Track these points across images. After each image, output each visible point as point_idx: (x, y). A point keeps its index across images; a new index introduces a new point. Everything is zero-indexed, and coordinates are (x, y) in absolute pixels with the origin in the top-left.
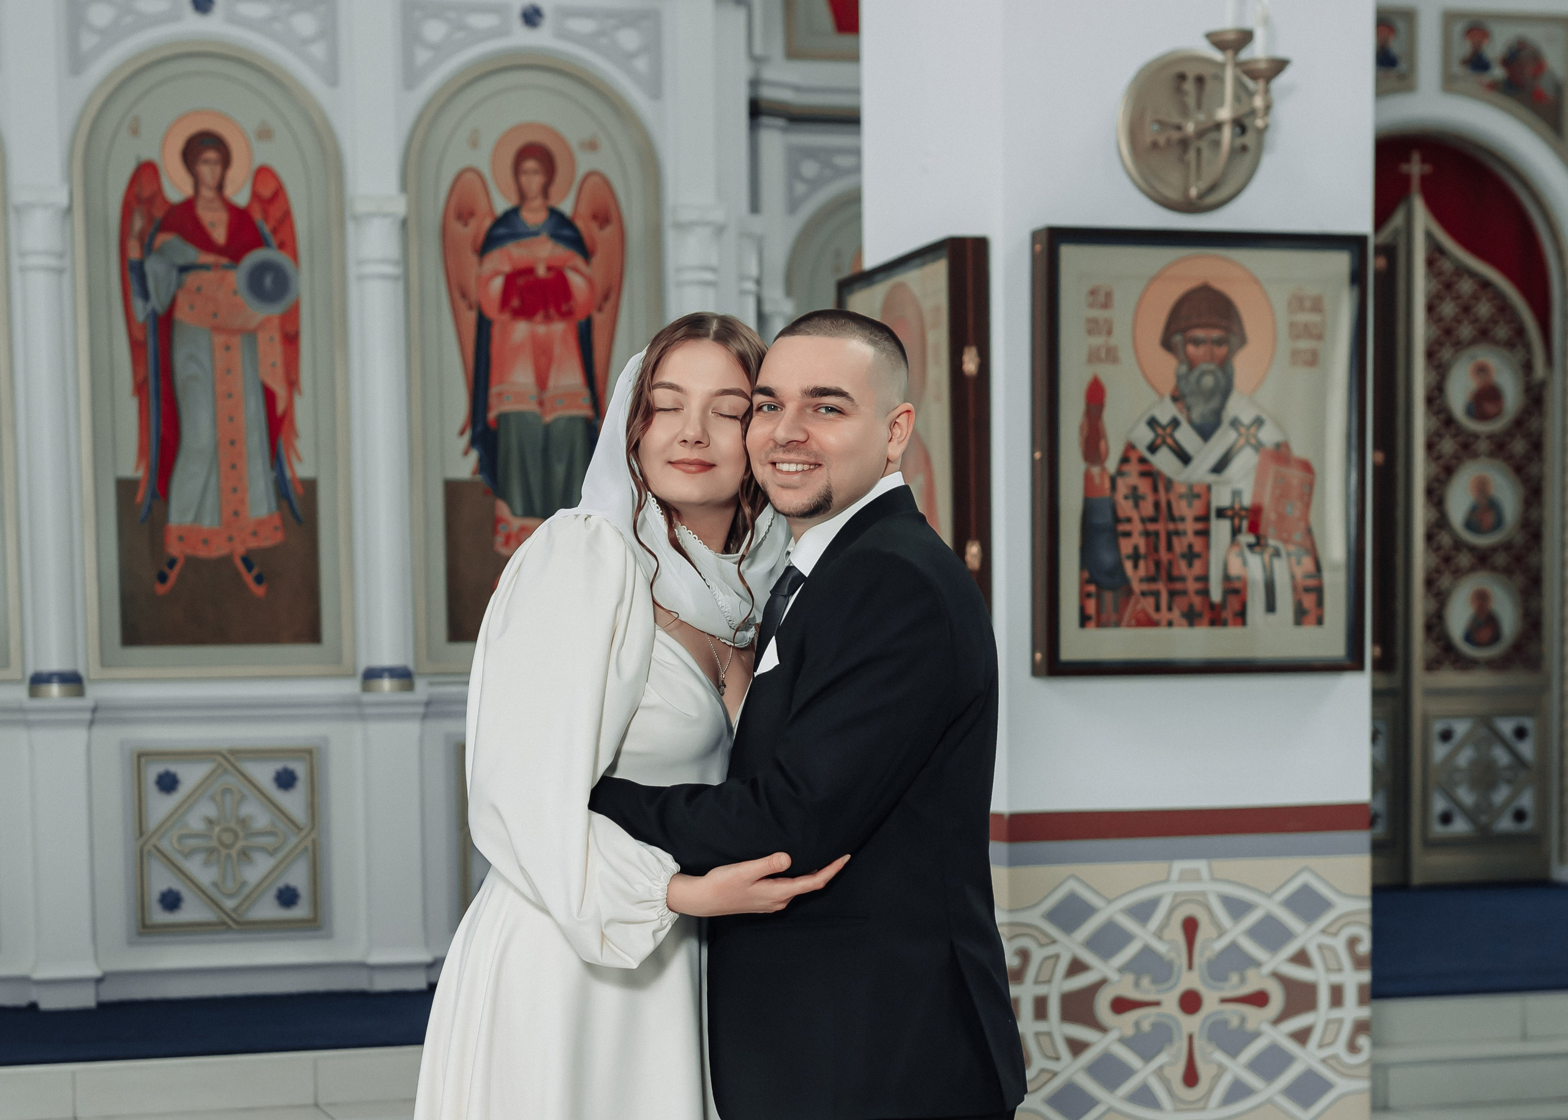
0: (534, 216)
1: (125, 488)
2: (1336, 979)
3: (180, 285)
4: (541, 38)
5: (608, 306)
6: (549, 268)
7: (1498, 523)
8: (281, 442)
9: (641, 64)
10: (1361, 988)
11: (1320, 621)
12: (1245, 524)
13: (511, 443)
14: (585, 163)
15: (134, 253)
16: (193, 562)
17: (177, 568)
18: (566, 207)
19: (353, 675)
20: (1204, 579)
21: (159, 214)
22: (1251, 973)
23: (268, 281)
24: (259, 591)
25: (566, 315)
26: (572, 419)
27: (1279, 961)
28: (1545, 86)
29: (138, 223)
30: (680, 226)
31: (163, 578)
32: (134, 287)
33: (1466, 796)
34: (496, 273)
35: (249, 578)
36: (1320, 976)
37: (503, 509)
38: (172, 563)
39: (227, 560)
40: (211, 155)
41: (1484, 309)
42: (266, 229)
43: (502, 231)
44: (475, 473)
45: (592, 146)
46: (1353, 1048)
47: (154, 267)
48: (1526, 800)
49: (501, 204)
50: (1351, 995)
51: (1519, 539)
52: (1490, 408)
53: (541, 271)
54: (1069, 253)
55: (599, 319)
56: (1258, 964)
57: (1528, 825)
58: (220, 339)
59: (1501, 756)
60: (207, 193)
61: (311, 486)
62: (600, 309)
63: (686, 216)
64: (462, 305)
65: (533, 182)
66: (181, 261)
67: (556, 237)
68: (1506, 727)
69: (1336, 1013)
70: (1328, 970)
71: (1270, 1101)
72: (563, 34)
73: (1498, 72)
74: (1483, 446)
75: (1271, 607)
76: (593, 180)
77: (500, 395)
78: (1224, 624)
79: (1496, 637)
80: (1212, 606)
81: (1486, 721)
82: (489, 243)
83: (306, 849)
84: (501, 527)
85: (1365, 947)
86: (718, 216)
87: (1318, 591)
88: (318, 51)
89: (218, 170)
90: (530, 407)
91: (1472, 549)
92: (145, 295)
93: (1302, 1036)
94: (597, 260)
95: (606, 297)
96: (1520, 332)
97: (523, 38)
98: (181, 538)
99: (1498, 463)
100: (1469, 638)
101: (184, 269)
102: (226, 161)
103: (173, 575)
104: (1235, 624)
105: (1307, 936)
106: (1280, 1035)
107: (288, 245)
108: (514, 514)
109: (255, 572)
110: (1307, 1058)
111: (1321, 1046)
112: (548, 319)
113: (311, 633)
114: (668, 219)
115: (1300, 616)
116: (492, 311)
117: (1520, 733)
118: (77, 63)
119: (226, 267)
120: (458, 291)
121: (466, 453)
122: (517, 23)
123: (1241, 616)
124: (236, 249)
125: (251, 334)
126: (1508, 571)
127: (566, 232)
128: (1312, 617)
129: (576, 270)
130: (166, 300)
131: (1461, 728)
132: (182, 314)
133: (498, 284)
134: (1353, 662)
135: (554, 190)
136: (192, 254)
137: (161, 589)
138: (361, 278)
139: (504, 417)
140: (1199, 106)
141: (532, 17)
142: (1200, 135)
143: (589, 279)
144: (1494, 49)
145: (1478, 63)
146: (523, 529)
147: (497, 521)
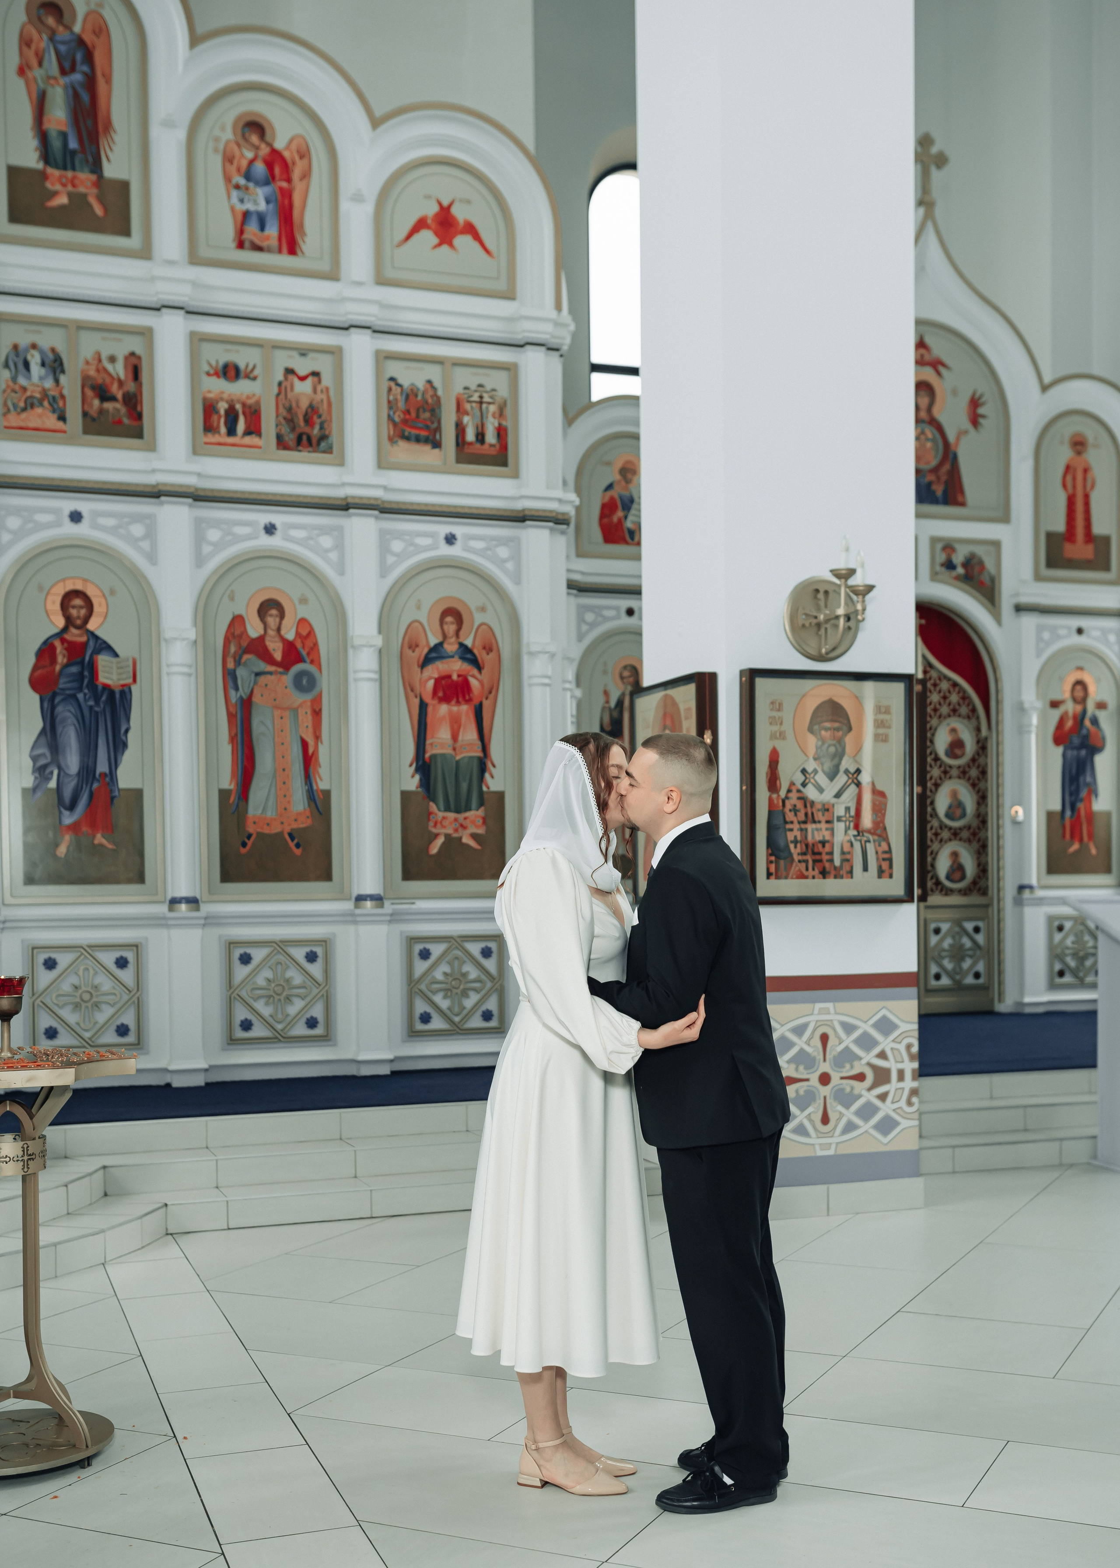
0: (451, 647)
1: (224, 794)
2: (900, 1066)
3: (255, 683)
4: (455, 551)
5: (492, 696)
6: (459, 676)
7: (964, 815)
8: (311, 770)
9: (510, 565)
10: (913, 1071)
11: (891, 876)
12: (852, 825)
13: (437, 772)
14: (479, 618)
15: (231, 665)
16: (259, 834)
17: (252, 839)
18: (469, 642)
19: (350, 899)
20: (831, 853)
21: (244, 644)
22: (856, 1063)
23: (304, 682)
24: (298, 852)
25: (468, 701)
26: (471, 758)
27: (870, 1057)
28: (985, 578)
29: (233, 649)
30: (531, 654)
31: (244, 845)
32: (230, 684)
33: (948, 965)
34: (430, 678)
35: (292, 845)
36: (892, 1065)
37: (433, 807)
38: (249, 836)
39: (280, 835)
40: (274, 612)
41: (954, 698)
42: (304, 653)
43: (433, 655)
44: (417, 788)
45: (483, 609)
46: (909, 1103)
47: (241, 672)
48: (980, 967)
49: (433, 641)
50: (908, 1075)
51: (975, 823)
52: (958, 752)
53: (455, 677)
54: (759, 682)
55: (486, 703)
56: (860, 1059)
57: (981, 981)
58: (277, 713)
59: (967, 943)
60: (271, 633)
61: (327, 794)
62: (487, 698)
63: (534, 648)
64: (411, 694)
65: (451, 629)
66: (257, 670)
67: (463, 658)
68: (969, 926)
69: (901, 1085)
70: (897, 1062)
71: (866, 1132)
72: (467, 549)
73: (960, 570)
74: (954, 772)
75: (865, 869)
76: (483, 627)
77: (432, 744)
78: (842, 877)
79: (963, 877)
80: (835, 868)
81: (958, 923)
82: (427, 661)
83: (323, 995)
84: (432, 817)
85: (915, 1049)
86: (552, 648)
87: (890, 860)
88: (334, 556)
89: (278, 620)
90: (449, 751)
91: (950, 828)
92: (237, 688)
93: (883, 1097)
95: (490, 692)
96: (974, 710)
97: (446, 550)
98: (255, 823)
99: (962, 781)
100: (948, 877)
101: (257, 674)
102: (282, 615)
103: (250, 843)
104: (847, 878)
105: (885, 1043)
106: (871, 1097)
107: (316, 661)
108: (439, 810)
109: (296, 841)
110: (886, 1109)
111: (893, 1103)
112: (458, 702)
113: (326, 876)
114: (524, 649)
115: (881, 873)
116: (428, 699)
117: (977, 930)
118: (199, 561)
119: (281, 673)
120: (409, 687)
121: (413, 776)
122: (442, 542)
123: (850, 873)
124: (286, 664)
125: (295, 710)
126: (969, 841)
127: (469, 656)
128: (887, 874)
129: (473, 676)
130: (248, 692)
131: (945, 927)
132: (256, 699)
133: (431, 684)
134: (908, 898)
135: (462, 633)
136: (263, 666)
137: (243, 851)
138: (356, 680)
139: (434, 756)
140: (826, 606)
141: (450, 539)
142: (827, 621)
143: (481, 682)
144: (958, 558)
145: (949, 565)
146: (444, 818)
147: (430, 813)
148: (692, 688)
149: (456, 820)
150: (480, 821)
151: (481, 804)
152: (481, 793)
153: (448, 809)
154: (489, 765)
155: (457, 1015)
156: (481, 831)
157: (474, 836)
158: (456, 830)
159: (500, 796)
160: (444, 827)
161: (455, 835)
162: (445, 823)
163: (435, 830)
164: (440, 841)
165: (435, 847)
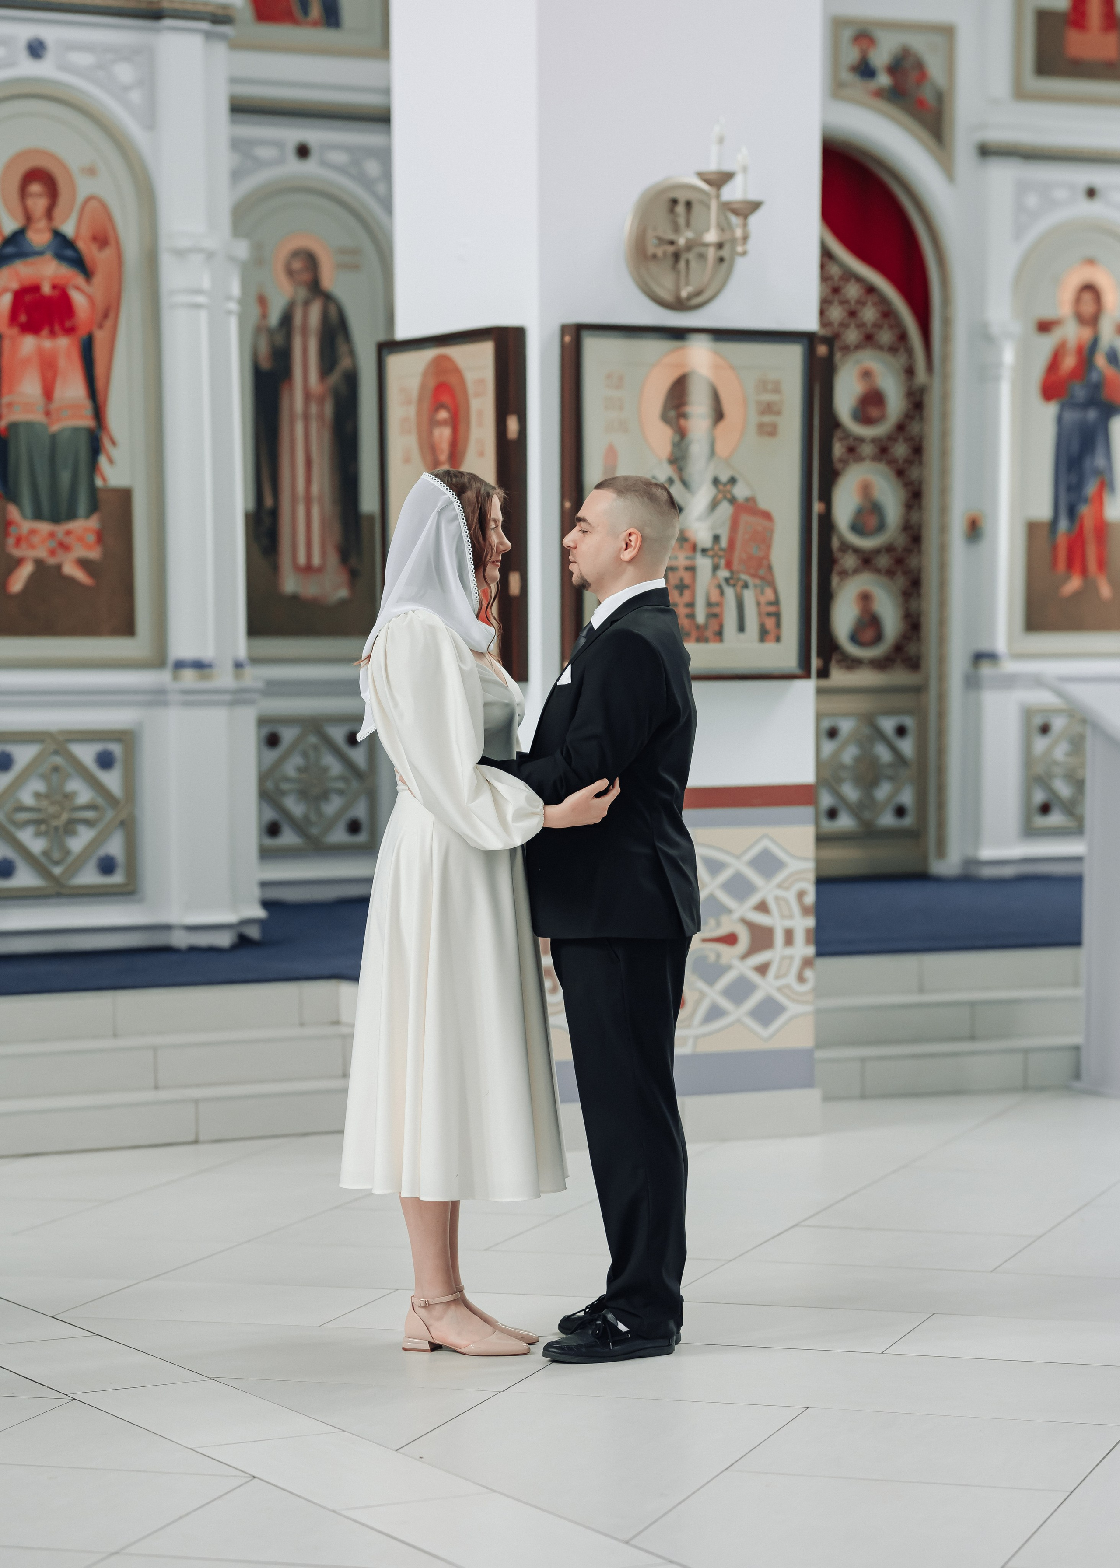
0: (39, 237)
2: (788, 923)
4: (44, 69)
5: (109, 323)
6: (54, 287)
7: (881, 527)
9: (136, 96)
10: (808, 931)
11: (778, 639)
12: (722, 562)
13: (21, 452)
14: (85, 188)
20: (691, 605)
22: (724, 919)
25: (70, 332)
26: (76, 430)
27: (745, 909)
28: (927, 94)
30: (180, 253)
33: (850, 793)
34: (5, 290)
36: (776, 922)
41: (869, 314)
43: (10, 250)
45: (92, 172)
46: (801, 979)
48: (906, 797)
49: (9, 225)
50: (800, 937)
51: (901, 541)
52: (874, 412)
53: (46, 289)
54: (589, 343)
56: (729, 911)
57: (907, 821)
59: (883, 753)
62: (101, 326)
63: (183, 243)
65: (38, 204)
67: (60, 257)
68: (888, 725)
69: (789, 951)
70: (783, 917)
71: (738, 1020)
72: (64, 67)
73: (884, 80)
74: (867, 450)
75: (741, 628)
76: (93, 204)
77: (10, 405)
78: (706, 640)
79: (878, 638)
80: (698, 627)
81: (870, 720)
84: (13, 530)
85: (810, 898)
86: (210, 243)
87: (777, 615)
90: (37, 417)
91: (856, 550)
93: (762, 969)
94: (98, 279)
95: (106, 316)
96: (903, 337)
97: (29, 68)
99: (882, 467)
100: (854, 638)
104: (715, 641)
105: (766, 890)
106: (746, 968)
108: (21, 517)
110: (767, 986)
111: (777, 977)
112: (53, 334)
114: (165, 243)
115: (763, 634)
116: (3, 326)
117: (901, 731)
122: (23, 55)
123: (719, 635)
126: (890, 573)
127: (69, 253)
128: (772, 636)
129: (78, 288)
131: (846, 726)
133: (7, 300)
134: (806, 674)
135: (58, 212)
139: (14, 426)
140: (688, 224)
141: (36, 49)
142: (689, 247)
143: (90, 298)
144: (881, 57)
145: (865, 70)
146: (33, 532)
147: (8, 524)
148: (486, 350)
149: (52, 535)
150: (91, 538)
151: (94, 507)
152: (93, 491)
153: (38, 515)
154: (106, 442)
155: (57, 863)
156: (94, 554)
157: (83, 563)
158: (52, 553)
159: (125, 496)
160: (32, 547)
161: (52, 561)
162: (35, 540)
163: (17, 553)
164: (26, 571)
165: (18, 582)
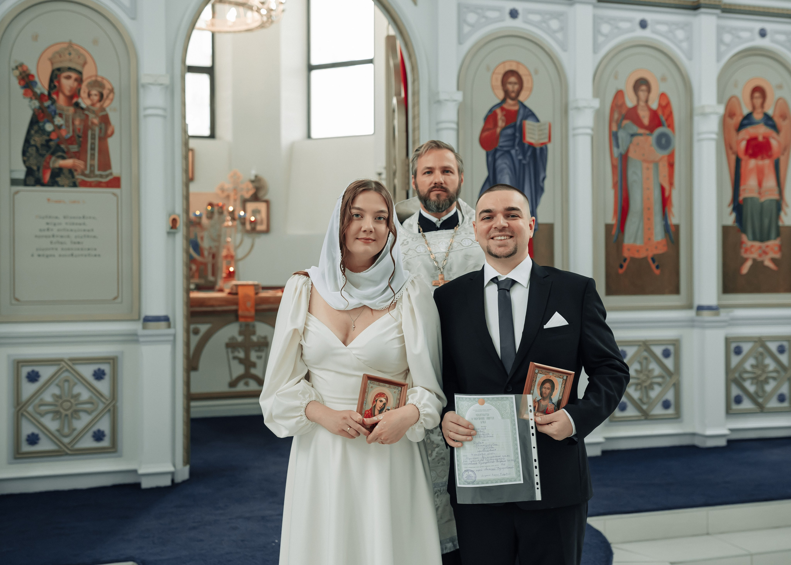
0: (758, 116)
1: (608, 228)
3: (631, 142)
4: (766, 43)
5: (786, 153)
6: (764, 137)
8: (667, 209)
13: (748, 211)
14: (777, 94)
15: (614, 128)
16: (633, 260)
17: (627, 261)
18: (770, 112)
19: (693, 309)
21: (624, 112)
23: (664, 141)
24: (657, 272)
25: (769, 157)
26: (771, 200)
29: (616, 116)
31: (621, 266)
32: (614, 143)
34: (743, 140)
35: (653, 266)
37: (744, 238)
38: (625, 260)
39: (645, 259)
40: (644, 88)
42: (663, 119)
43: (745, 122)
44: (734, 222)
45: (780, 87)
47: (622, 134)
49: (746, 111)
53: (760, 139)
55: (782, 159)
58: (645, 165)
60: (642, 104)
61: (677, 227)
64: (730, 152)
65: (758, 102)
66: (632, 132)
67: (767, 124)
72: (773, 41)
76: (781, 101)
77: (744, 190)
82: (741, 126)
83: (674, 383)
84: (744, 246)
88: (685, 45)
89: (646, 93)
90: (755, 195)
92: (618, 146)
97: (759, 42)
98: (629, 250)
101: (633, 135)
102: (649, 90)
103: (625, 265)
107: (671, 126)
108: (749, 239)
109: (656, 264)
112: (763, 159)
113: (676, 290)
116: (742, 155)
118: (596, 48)
119: (648, 135)
120: (729, 146)
121: (731, 214)
122: (757, 35)
124: (651, 128)
125: (656, 163)
127: (770, 122)
129: (773, 138)
130: (625, 148)
132: (631, 155)
133: (743, 144)
135: (765, 105)
136: (635, 129)
137: (621, 271)
138: (700, 140)
139: (745, 199)
141: (763, 33)
143: (779, 142)
146: (752, 246)
147: (742, 243)
149: (760, 248)
150: (776, 249)
151: (778, 235)
152: (778, 228)
153: (754, 239)
154: (784, 206)
155: (760, 397)
156: (777, 256)
157: (773, 260)
158: (760, 255)
160: (752, 253)
161: (760, 259)
162: (753, 250)
163: (745, 256)
164: (749, 264)
165: (745, 269)
